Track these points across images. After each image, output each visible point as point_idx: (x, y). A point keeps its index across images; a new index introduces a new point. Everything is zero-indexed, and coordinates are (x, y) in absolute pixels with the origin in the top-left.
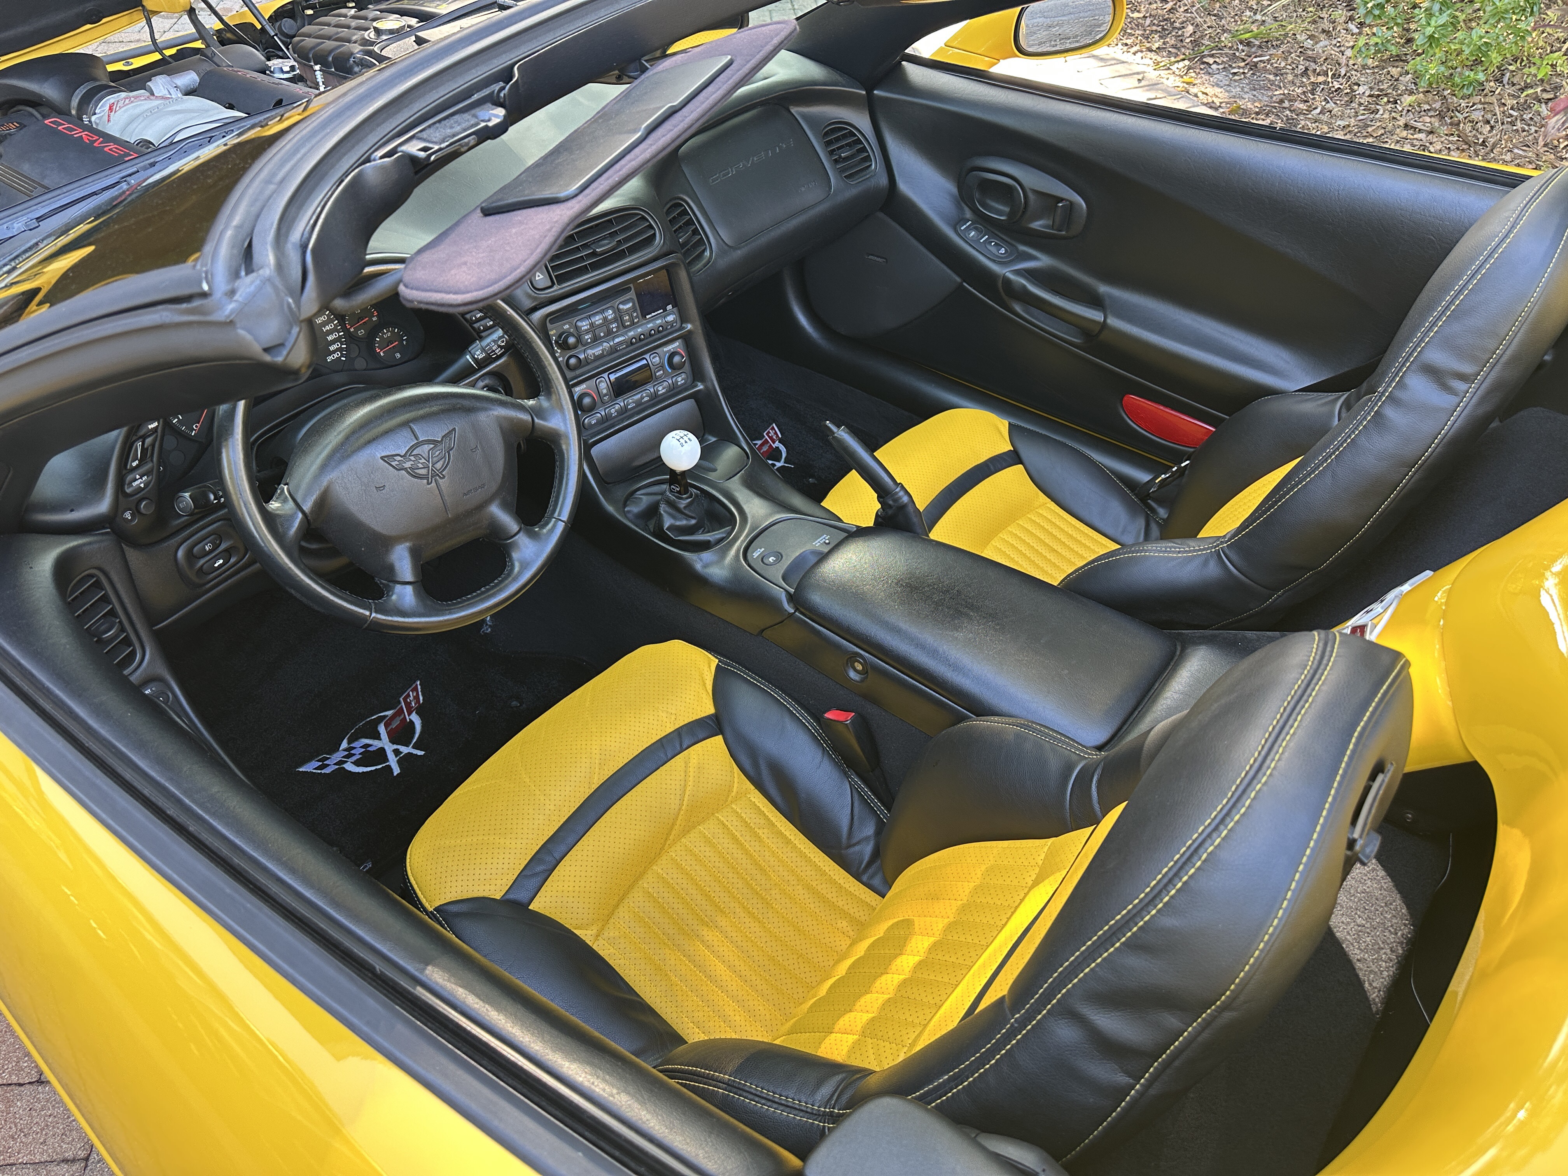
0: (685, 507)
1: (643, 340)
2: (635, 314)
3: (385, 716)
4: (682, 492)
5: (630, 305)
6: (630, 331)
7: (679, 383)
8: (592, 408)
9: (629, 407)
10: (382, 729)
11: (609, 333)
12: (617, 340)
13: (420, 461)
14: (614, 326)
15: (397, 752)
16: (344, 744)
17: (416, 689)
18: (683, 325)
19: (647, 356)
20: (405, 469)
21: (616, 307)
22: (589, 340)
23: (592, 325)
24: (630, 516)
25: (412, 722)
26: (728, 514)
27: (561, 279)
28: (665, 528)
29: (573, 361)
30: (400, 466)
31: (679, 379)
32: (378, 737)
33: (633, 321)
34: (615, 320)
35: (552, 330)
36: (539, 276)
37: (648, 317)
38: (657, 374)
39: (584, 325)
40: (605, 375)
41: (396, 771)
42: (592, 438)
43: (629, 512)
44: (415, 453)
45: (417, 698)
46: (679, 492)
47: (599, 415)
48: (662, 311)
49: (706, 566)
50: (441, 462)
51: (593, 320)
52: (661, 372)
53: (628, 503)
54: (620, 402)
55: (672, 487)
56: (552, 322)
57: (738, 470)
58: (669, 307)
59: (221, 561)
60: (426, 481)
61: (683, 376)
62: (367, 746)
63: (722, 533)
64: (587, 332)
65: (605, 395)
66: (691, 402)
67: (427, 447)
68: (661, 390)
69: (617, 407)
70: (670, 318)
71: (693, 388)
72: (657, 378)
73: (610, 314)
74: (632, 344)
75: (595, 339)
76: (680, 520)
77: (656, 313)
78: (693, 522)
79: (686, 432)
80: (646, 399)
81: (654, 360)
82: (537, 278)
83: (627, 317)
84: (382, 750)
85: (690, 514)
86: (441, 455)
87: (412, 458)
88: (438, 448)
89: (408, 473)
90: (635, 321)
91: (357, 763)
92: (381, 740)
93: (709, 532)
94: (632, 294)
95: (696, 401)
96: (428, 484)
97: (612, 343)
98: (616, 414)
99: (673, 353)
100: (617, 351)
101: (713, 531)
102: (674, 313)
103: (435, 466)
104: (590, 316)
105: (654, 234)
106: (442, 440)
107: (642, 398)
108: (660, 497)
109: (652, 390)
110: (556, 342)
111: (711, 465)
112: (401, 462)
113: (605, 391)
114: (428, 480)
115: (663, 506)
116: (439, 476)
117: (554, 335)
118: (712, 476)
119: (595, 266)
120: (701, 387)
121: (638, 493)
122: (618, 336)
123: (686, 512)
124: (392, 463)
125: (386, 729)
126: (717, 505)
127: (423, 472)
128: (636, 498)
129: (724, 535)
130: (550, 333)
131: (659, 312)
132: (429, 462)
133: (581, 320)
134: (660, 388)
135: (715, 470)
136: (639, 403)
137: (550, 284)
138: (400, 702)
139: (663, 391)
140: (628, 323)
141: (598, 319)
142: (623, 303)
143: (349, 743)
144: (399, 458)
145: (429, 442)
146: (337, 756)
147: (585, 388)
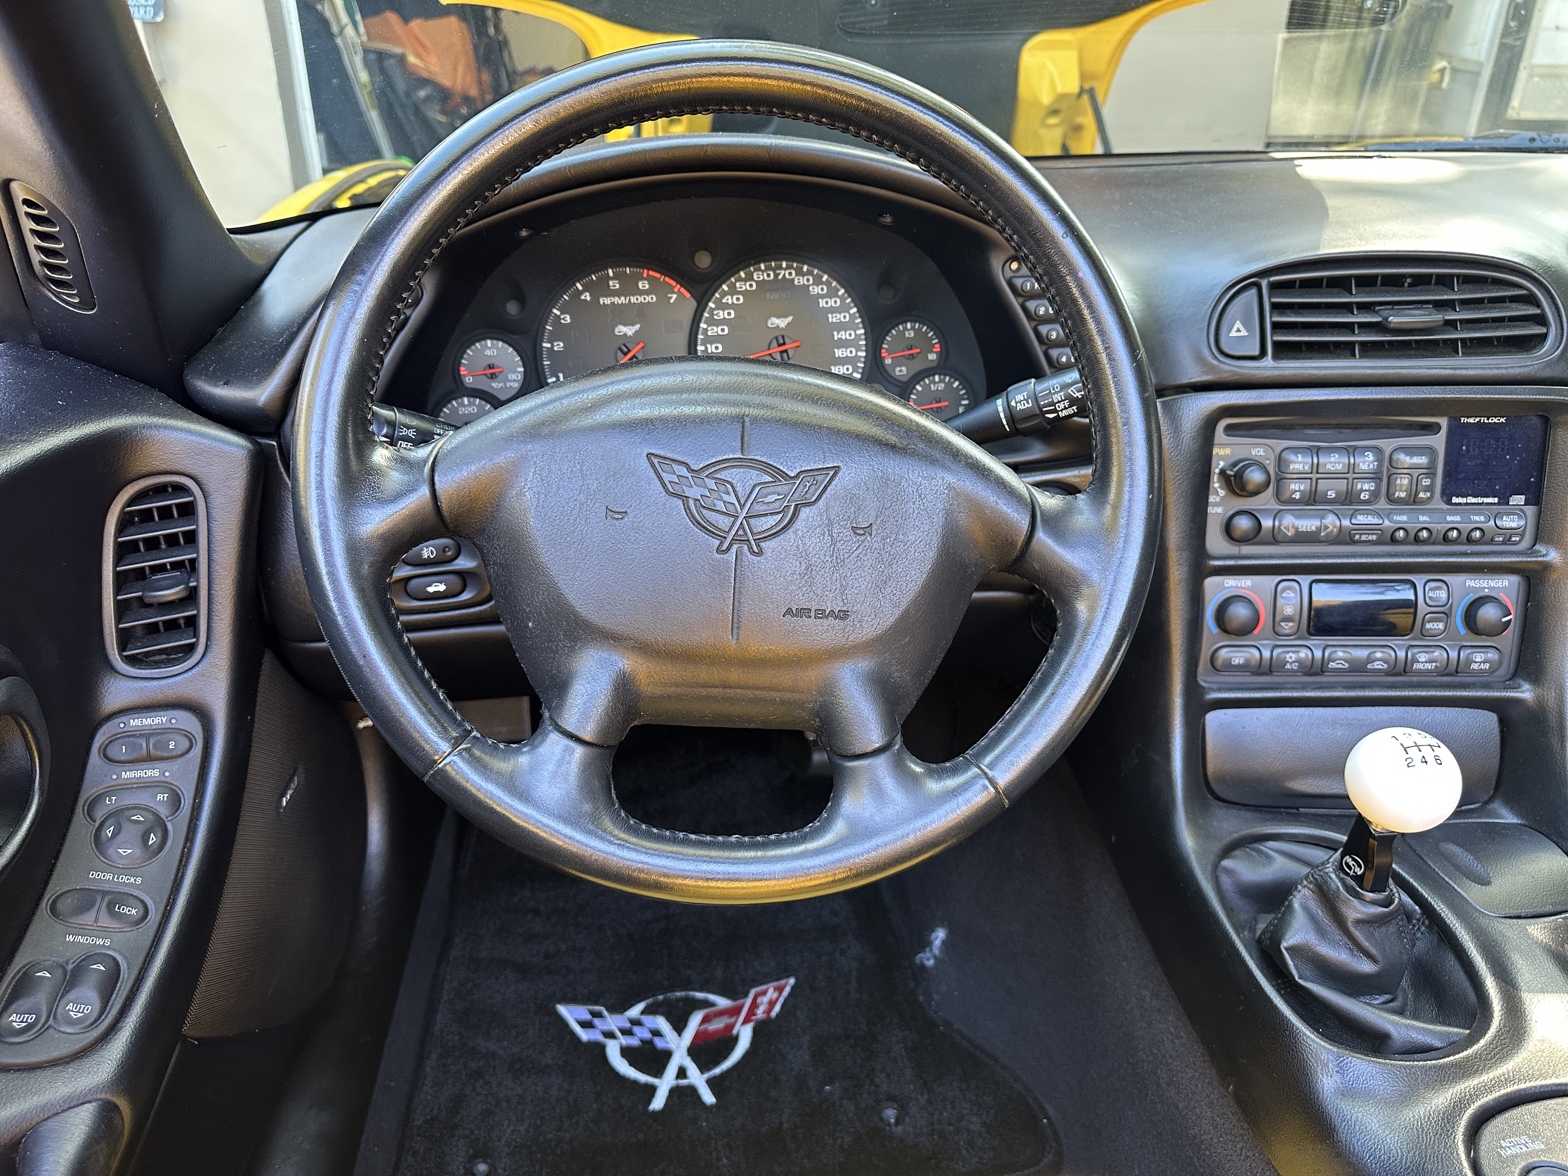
0: (1358, 922)
1: (1425, 542)
2: (1426, 482)
3: (712, 1005)
4: (1368, 882)
5: (1423, 460)
6: (1401, 512)
7: (1475, 666)
8: (1245, 631)
9: (1332, 665)
10: (695, 1022)
11: (1349, 498)
12: (1361, 519)
13: (726, 498)
14: (1366, 487)
15: (682, 1073)
16: (635, 1011)
17: (780, 990)
18: (1537, 547)
19: (1419, 579)
20: (684, 498)
21: (1387, 454)
22: (1297, 496)
23: (1316, 468)
24: (1226, 881)
25: (735, 1040)
26: (1472, 997)
27: (1283, 350)
28: (1284, 945)
29: (1243, 524)
30: (677, 487)
31: (1479, 657)
32: (679, 1027)
33: (1417, 494)
34: (1376, 476)
35: (1222, 445)
36: (1238, 330)
37: (1455, 500)
38: (1428, 626)
39: (1299, 463)
40: (1305, 580)
41: (658, 1103)
42: (1219, 690)
43: (1229, 872)
44: (722, 475)
45: (772, 1004)
46: (1359, 879)
47: (1256, 653)
48: (1496, 500)
49: (1348, 1092)
50: (772, 521)
51: (1322, 460)
52: (1441, 626)
53: (1237, 852)
54: (1316, 646)
55: (1348, 859)
56: (1230, 430)
57: (1549, 908)
58: (1518, 500)
59: (442, 588)
60: (717, 542)
61: (1492, 655)
62: (657, 1033)
63: (1434, 1033)
64: (1301, 477)
65: (1288, 619)
66: (1489, 720)
67: (755, 476)
68: (1424, 661)
69: (1304, 654)
70: (1510, 522)
71: (1506, 688)
72: (1423, 634)
73: (1367, 462)
74: (1393, 540)
75: (1313, 498)
76: (1332, 943)
77: (1480, 500)
78: (1366, 967)
79: (1434, 741)
80: (1378, 665)
81: (1431, 594)
82: (1233, 334)
83: (1406, 482)
84: (667, 1055)
85: (1366, 944)
86: (778, 503)
87: (711, 484)
88: (779, 489)
89: (687, 509)
90: (1421, 495)
91: (627, 1053)
92: (680, 1036)
93: (1400, 1012)
94: (1439, 441)
95: (1501, 721)
96: (719, 550)
97: (1346, 523)
98: (1295, 666)
99: (1487, 597)
100: (1353, 542)
101: (1416, 1017)
102: (1522, 515)
103: (752, 521)
104: (1318, 451)
105: (1544, 337)
106: (797, 476)
107: (1370, 660)
108: (1305, 870)
109: (1401, 654)
110: (1223, 472)
111: (1478, 868)
112: (684, 481)
113: (1289, 611)
114: (722, 543)
115: (1306, 892)
116: (750, 548)
117: (1222, 458)
118: (1472, 893)
119: (1370, 350)
120: (1526, 693)
121: (1271, 844)
122: (1367, 512)
123: (1357, 934)
124: (664, 475)
125: (700, 1025)
126: (1451, 961)
127: (724, 522)
128: (1260, 852)
129: (1437, 1043)
130: (1216, 451)
131: (1486, 500)
132: (742, 506)
133: (1296, 450)
134: (1423, 657)
135: (1485, 882)
136: (1358, 668)
137: (1256, 352)
138: (746, 995)
139: (1428, 666)
140: (1403, 495)
141: (1334, 462)
142: (1411, 451)
143: (643, 1012)
144: (684, 471)
145: (765, 468)
146: (613, 1022)
147: (1248, 588)
